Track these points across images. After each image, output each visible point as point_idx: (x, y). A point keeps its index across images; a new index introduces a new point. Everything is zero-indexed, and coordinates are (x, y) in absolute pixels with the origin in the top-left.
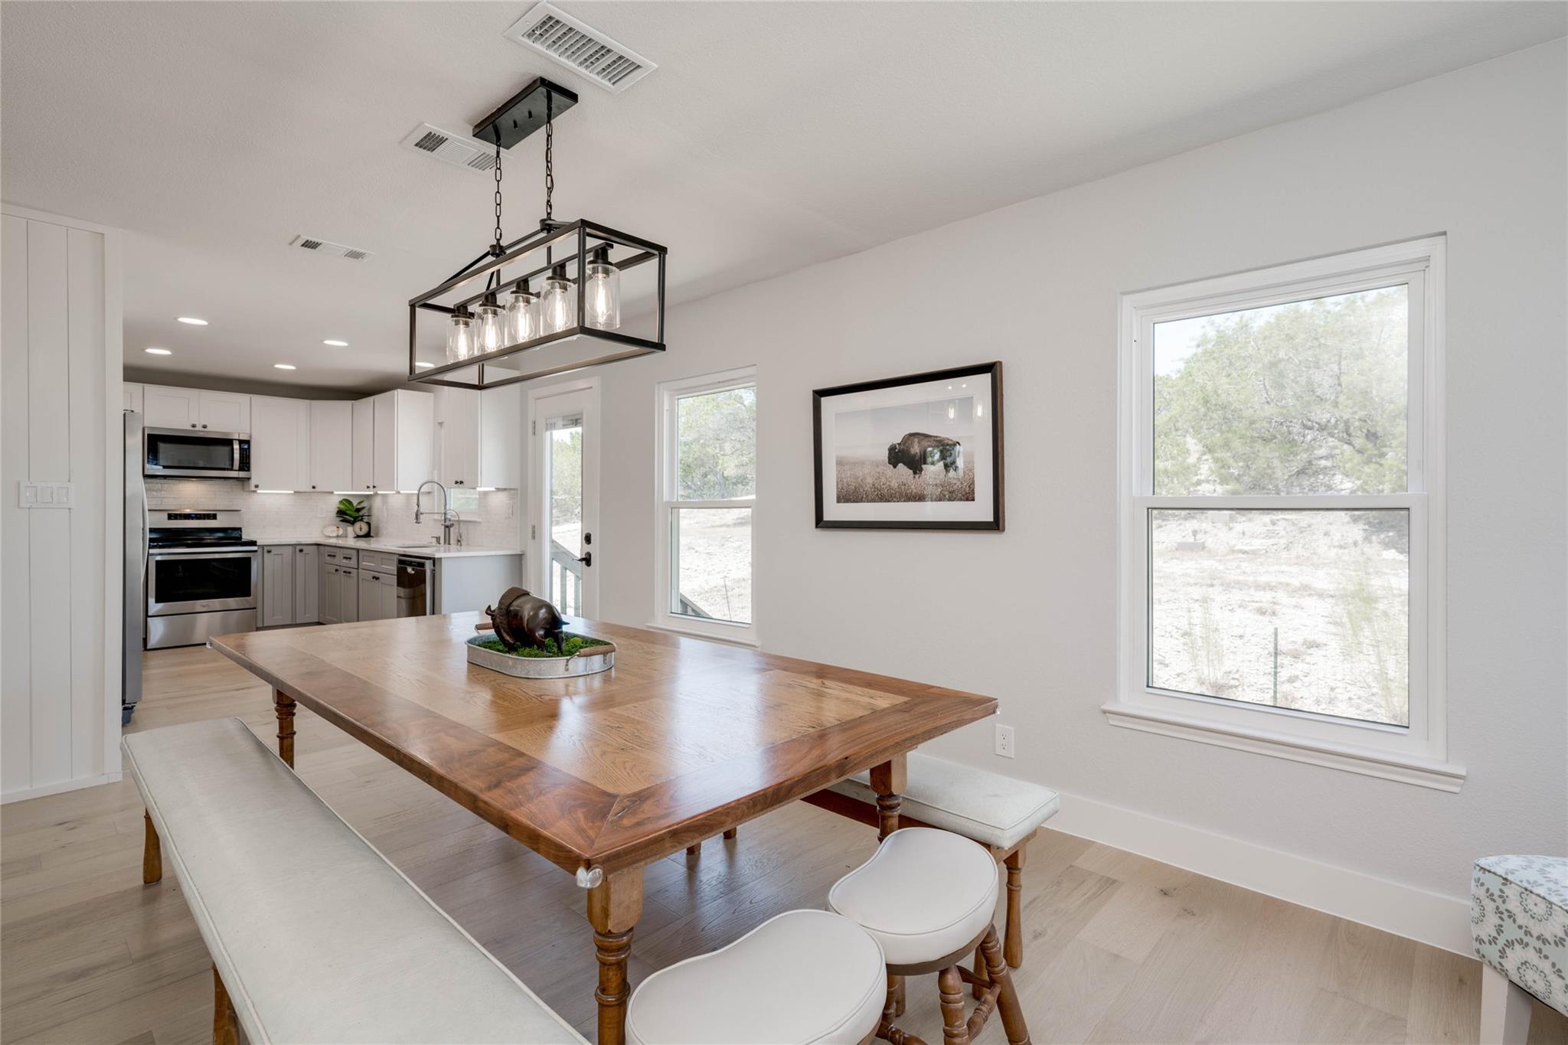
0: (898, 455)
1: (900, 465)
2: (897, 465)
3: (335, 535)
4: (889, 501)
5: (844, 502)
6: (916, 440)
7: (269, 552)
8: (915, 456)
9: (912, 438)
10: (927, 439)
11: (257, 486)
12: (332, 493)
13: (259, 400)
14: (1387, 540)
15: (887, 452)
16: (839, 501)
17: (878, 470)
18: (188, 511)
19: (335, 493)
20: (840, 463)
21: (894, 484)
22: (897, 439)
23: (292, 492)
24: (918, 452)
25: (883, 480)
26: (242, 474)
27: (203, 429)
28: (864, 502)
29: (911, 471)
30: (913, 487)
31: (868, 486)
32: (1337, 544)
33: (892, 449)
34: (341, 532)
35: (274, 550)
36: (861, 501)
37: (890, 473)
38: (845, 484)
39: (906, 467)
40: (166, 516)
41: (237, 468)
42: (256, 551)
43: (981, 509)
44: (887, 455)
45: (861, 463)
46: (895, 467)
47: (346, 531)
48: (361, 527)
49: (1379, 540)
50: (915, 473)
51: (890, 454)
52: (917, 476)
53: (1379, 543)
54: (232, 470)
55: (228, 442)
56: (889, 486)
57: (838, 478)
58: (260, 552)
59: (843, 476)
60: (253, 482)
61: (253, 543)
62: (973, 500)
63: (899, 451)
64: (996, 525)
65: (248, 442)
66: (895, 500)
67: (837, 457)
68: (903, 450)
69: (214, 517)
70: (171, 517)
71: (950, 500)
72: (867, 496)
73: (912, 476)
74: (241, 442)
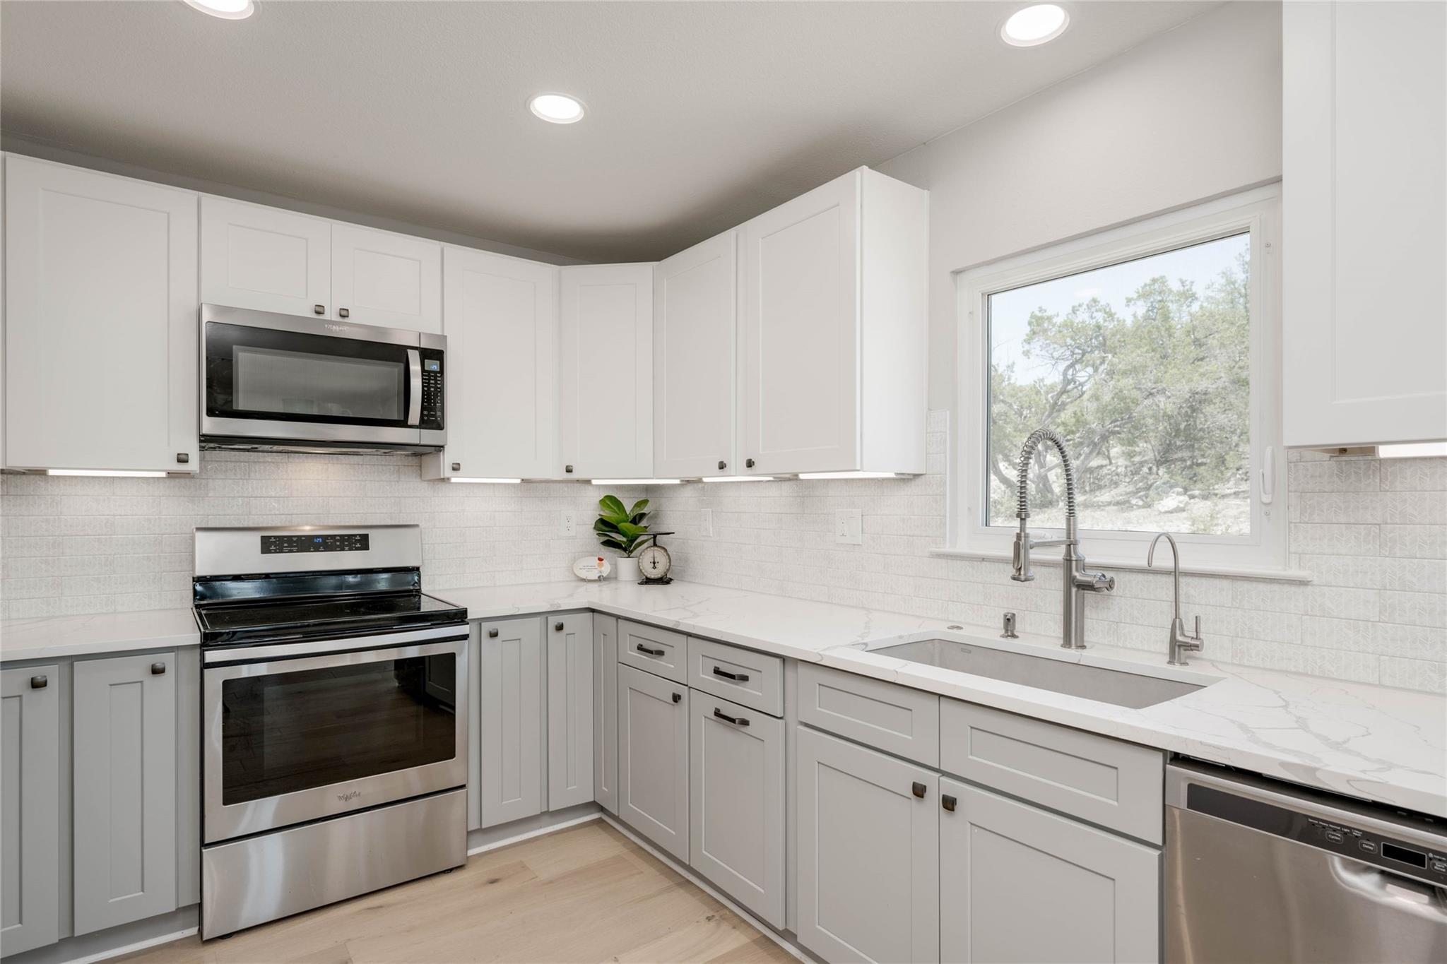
3: (594, 575)
7: (494, 635)
11: (456, 468)
12: (588, 482)
13: (463, 258)
18: (307, 530)
19: (594, 482)
23: (518, 481)
26: (429, 437)
27: (340, 319)
34: (606, 569)
35: (503, 628)
40: (255, 540)
41: (417, 422)
42: (465, 637)
47: (615, 567)
48: (648, 559)
54: (403, 423)
55: (396, 354)
58: (473, 638)
60: (448, 458)
61: (459, 616)
65: (438, 355)
69: (361, 542)
70: (271, 544)
74: (426, 354)
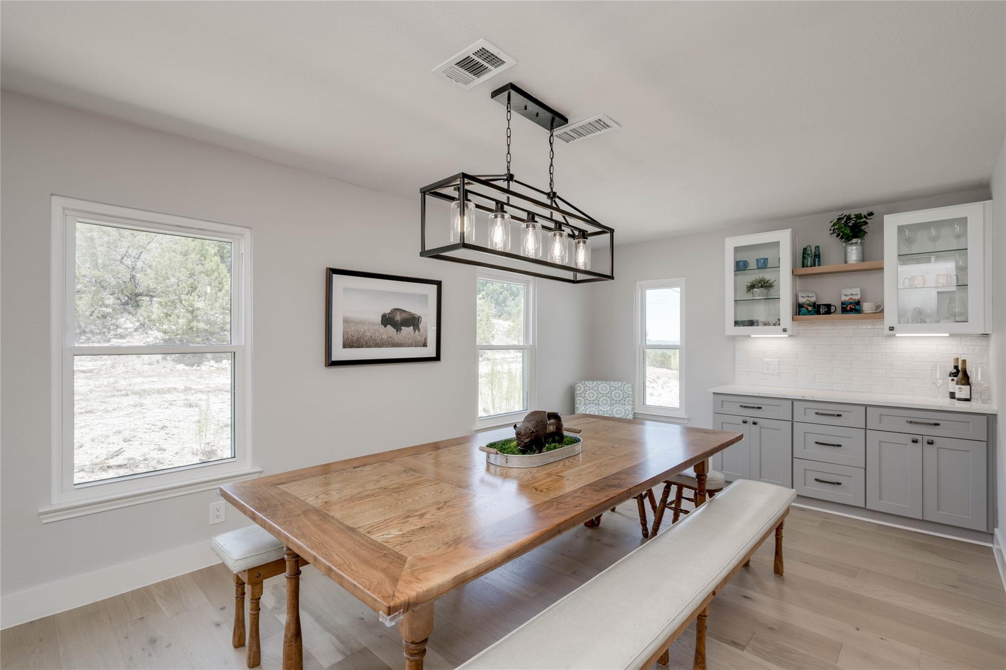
0: (387, 320)
1: (389, 326)
2: (386, 326)
4: (381, 347)
5: (349, 348)
6: (399, 312)
8: (397, 321)
9: (396, 311)
10: (405, 313)
14: (176, 358)
15: (381, 317)
16: (345, 346)
17: (374, 328)
20: (346, 321)
21: (385, 337)
22: (387, 311)
24: (399, 319)
25: (377, 334)
28: (364, 347)
29: (395, 330)
30: (396, 339)
31: (367, 337)
32: (147, 362)
33: (384, 316)
36: (362, 347)
37: (382, 330)
38: (350, 336)
39: (392, 327)
43: (430, 351)
44: (381, 319)
45: (363, 323)
46: (385, 327)
49: (171, 359)
50: (397, 331)
51: (382, 319)
52: (398, 333)
53: (171, 360)
56: (382, 338)
57: (344, 331)
59: (348, 330)
62: (426, 346)
63: (388, 318)
64: (437, 358)
66: (385, 346)
67: (344, 317)
68: (391, 317)
71: (415, 346)
72: (366, 344)
73: (396, 332)
